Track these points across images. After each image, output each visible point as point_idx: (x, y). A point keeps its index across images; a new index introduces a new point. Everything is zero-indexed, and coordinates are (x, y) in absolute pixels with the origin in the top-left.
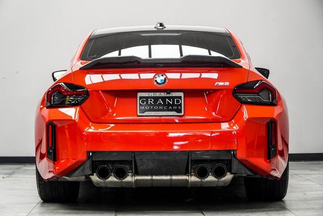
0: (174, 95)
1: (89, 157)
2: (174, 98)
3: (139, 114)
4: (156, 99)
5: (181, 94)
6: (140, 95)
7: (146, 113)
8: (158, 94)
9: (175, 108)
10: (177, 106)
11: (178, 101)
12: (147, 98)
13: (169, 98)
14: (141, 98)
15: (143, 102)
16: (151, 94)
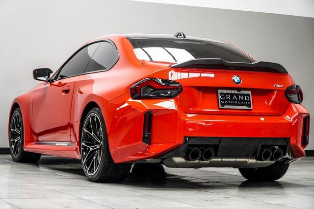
0: (245, 93)
1: (185, 141)
2: (244, 95)
3: (220, 107)
4: (232, 95)
5: (249, 92)
6: (220, 91)
7: (226, 107)
8: (233, 92)
9: (246, 103)
10: (247, 101)
11: (247, 98)
12: (225, 94)
13: (241, 95)
14: (221, 94)
15: (222, 97)
16: (229, 91)
